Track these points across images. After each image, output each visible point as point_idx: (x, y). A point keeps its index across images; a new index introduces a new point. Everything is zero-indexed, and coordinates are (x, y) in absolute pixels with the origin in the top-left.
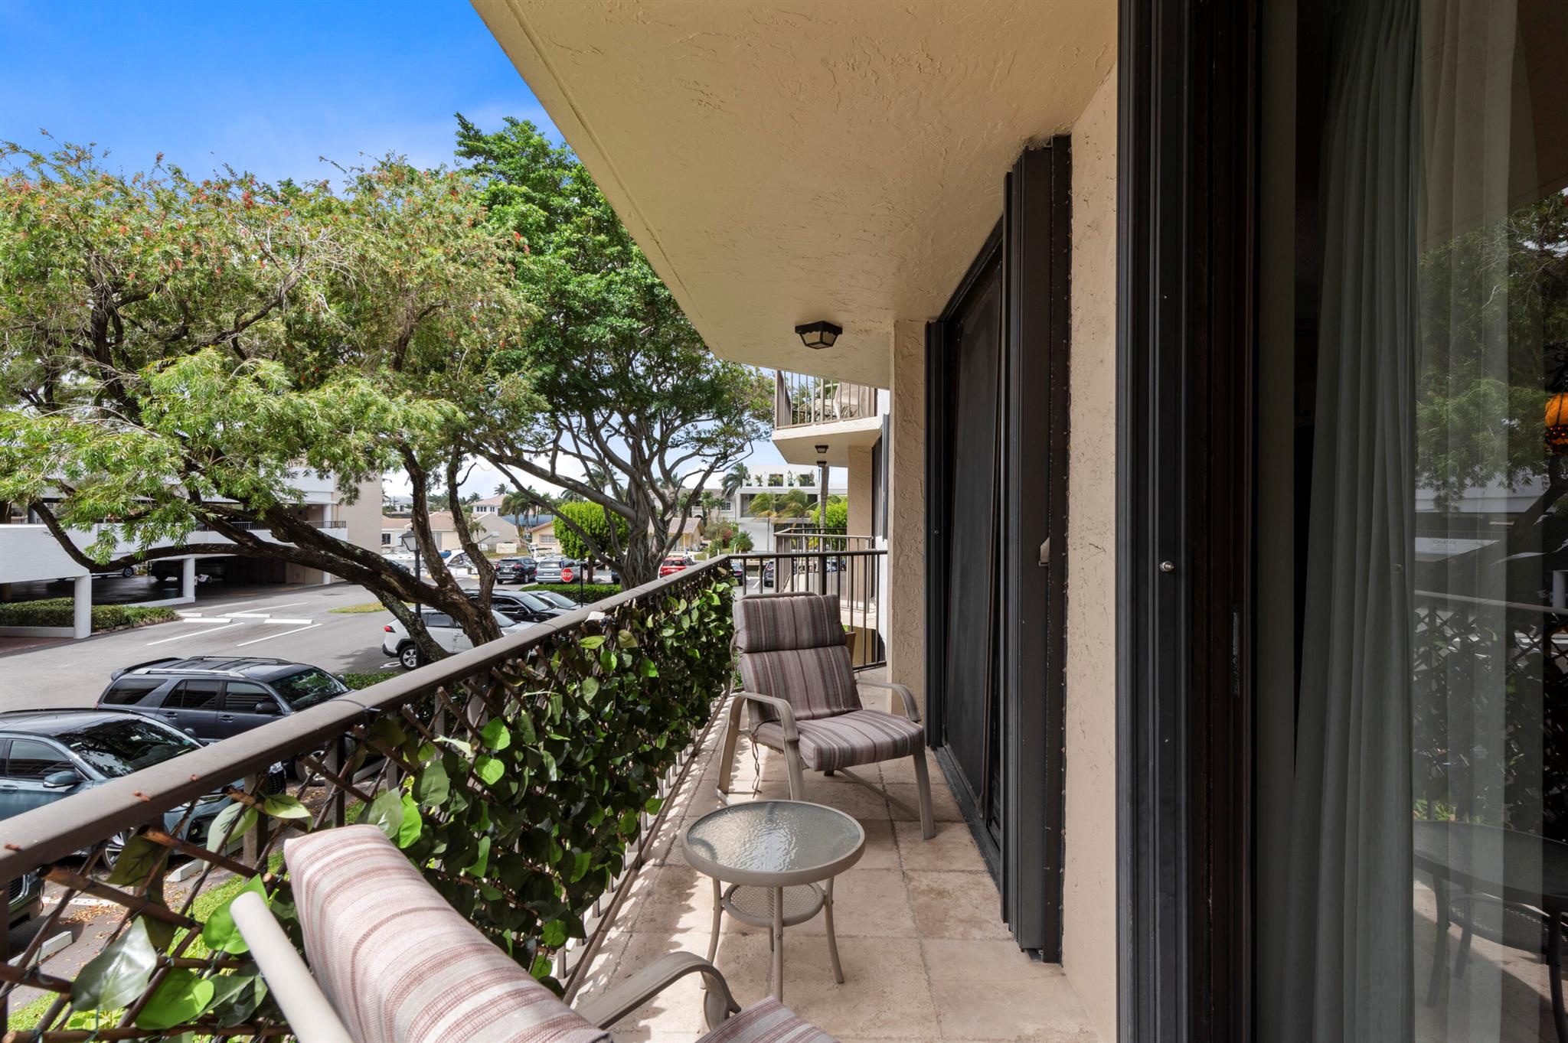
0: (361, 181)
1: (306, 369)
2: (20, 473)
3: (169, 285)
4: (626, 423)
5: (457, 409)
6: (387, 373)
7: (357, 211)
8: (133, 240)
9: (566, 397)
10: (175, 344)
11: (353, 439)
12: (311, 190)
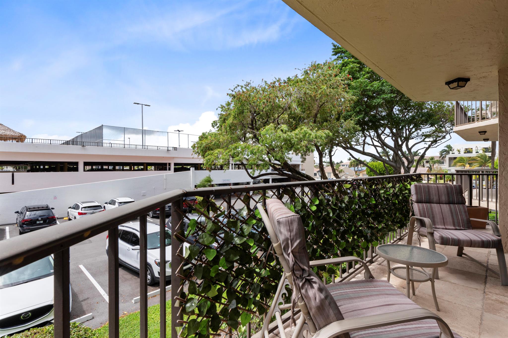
0: (305, 71)
1: (292, 126)
2: (240, 156)
3: (264, 110)
4: (392, 132)
5: (330, 132)
6: (312, 124)
7: (304, 81)
8: (257, 100)
9: (368, 125)
10: (265, 124)
11: (303, 143)
12: (294, 78)
